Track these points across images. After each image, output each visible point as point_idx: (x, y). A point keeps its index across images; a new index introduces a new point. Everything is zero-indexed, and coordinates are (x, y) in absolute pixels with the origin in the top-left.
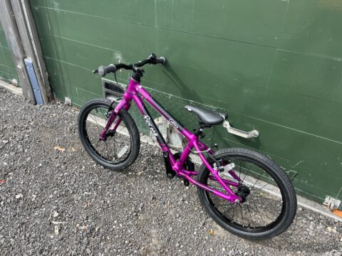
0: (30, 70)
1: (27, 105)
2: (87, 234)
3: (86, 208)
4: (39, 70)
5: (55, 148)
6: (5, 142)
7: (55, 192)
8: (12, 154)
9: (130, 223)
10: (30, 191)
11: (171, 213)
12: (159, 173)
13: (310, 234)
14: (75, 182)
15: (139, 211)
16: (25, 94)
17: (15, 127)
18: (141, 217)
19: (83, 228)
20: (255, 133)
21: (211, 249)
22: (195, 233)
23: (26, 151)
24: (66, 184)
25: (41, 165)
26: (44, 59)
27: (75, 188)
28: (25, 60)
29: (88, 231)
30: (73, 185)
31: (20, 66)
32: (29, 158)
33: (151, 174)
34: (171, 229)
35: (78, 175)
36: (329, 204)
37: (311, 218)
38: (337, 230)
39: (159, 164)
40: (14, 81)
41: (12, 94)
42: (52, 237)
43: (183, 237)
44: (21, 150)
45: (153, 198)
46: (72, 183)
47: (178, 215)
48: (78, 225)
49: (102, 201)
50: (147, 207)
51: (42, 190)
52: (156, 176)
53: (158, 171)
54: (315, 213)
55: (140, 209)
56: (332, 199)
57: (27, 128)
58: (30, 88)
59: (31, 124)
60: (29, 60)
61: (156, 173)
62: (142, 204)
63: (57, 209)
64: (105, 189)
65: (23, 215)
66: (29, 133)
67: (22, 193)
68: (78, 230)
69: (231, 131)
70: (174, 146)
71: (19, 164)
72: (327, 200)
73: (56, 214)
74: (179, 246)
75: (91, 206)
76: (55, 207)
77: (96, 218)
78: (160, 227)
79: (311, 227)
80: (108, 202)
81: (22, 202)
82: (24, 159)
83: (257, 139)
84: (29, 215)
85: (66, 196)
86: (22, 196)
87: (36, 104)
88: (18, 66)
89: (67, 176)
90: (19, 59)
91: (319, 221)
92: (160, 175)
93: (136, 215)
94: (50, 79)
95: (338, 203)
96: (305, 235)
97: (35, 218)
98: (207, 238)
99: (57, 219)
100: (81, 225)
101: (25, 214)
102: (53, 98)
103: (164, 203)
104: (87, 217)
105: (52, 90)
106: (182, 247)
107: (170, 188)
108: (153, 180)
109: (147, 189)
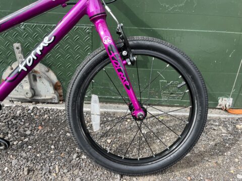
39: (27, 125)
45: (29, 171)
52: (27, 140)
53: (28, 132)
61: (26, 136)
103: (50, 172)
107: (53, 147)
108: (22, 147)
109: (14, 162)
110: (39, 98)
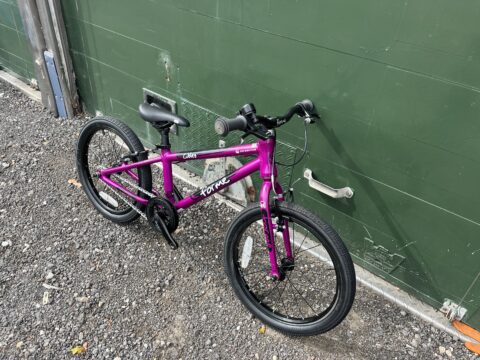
0: (51, 67)
1: (45, 116)
2: (85, 309)
3: (92, 272)
4: (63, 69)
5: (70, 182)
6: (5, 165)
7: (56, 244)
8: (11, 183)
9: (149, 301)
10: (23, 237)
11: (211, 293)
12: (207, 234)
13: (410, 353)
14: (85, 233)
15: (164, 286)
16: (44, 101)
17: (22, 146)
18: (166, 295)
19: (81, 299)
20: (348, 191)
21: (257, 355)
22: (238, 328)
23: (30, 181)
24: (73, 234)
25: (45, 203)
26: (71, 54)
27: (84, 241)
28: (46, 53)
29: (88, 305)
30: (82, 237)
31: (38, 62)
32: (32, 192)
33: (193, 234)
34: (204, 317)
35: (91, 222)
36: (447, 312)
37: (417, 329)
38: (453, 353)
39: (208, 221)
40: (34, 81)
41: (28, 99)
42: (38, 306)
43: (220, 332)
44: (23, 179)
45: (189, 269)
46: (81, 234)
47: (218, 299)
48: (76, 294)
49: (117, 265)
50: (178, 281)
51: (39, 239)
52: (201, 238)
53: (205, 231)
54: (425, 323)
55: (167, 282)
56: (453, 304)
57: (38, 150)
58: (50, 92)
59: (45, 143)
60: (50, 54)
61: (202, 234)
62: (171, 276)
63: (53, 268)
64: (125, 247)
65: (6, 270)
66: (39, 156)
67: (12, 239)
68: (75, 301)
69: (314, 185)
70: (234, 197)
71: (16, 198)
72: (446, 304)
73: (50, 275)
74: (212, 344)
75: (101, 270)
76: (50, 265)
77: (104, 288)
78: (190, 313)
79: (414, 342)
80: (126, 266)
81: (8, 252)
82: (24, 193)
83: (350, 200)
84: (15, 272)
85: (70, 251)
86: (10, 243)
87: (57, 117)
88: (37, 61)
89: (77, 222)
90: (37, 51)
91: (428, 336)
92: (206, 237)
93: (160, 291)
94: (77, 83)
95: (463, 311)
96: (402, 353)
97: (21, 276)
98: (253, 337)
99: (50, 282)
100: (80, 295)
101: (9, 269)
102: (81, 111)
103: (203, 279)
104: (91, 285)
105: (80, 99)
106: (214, 345)
107: (217, 257)
108: (194, 243)
109: (183, 255)
110: (230, 196)
